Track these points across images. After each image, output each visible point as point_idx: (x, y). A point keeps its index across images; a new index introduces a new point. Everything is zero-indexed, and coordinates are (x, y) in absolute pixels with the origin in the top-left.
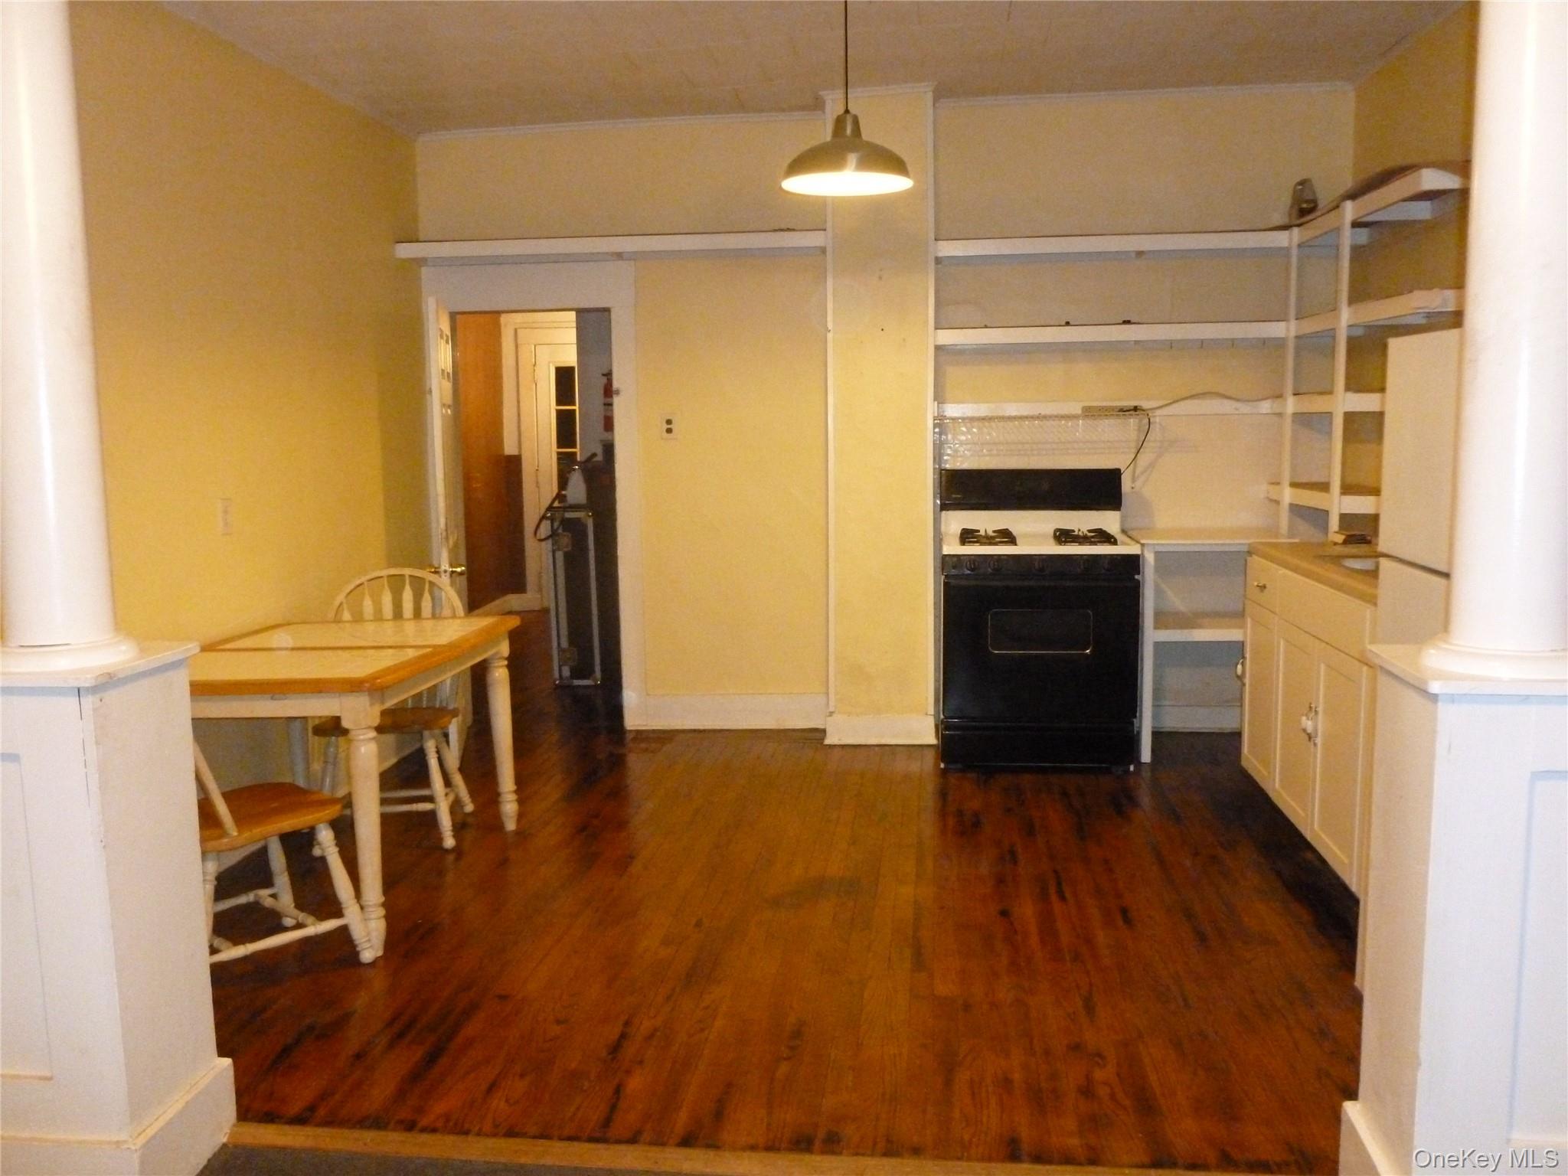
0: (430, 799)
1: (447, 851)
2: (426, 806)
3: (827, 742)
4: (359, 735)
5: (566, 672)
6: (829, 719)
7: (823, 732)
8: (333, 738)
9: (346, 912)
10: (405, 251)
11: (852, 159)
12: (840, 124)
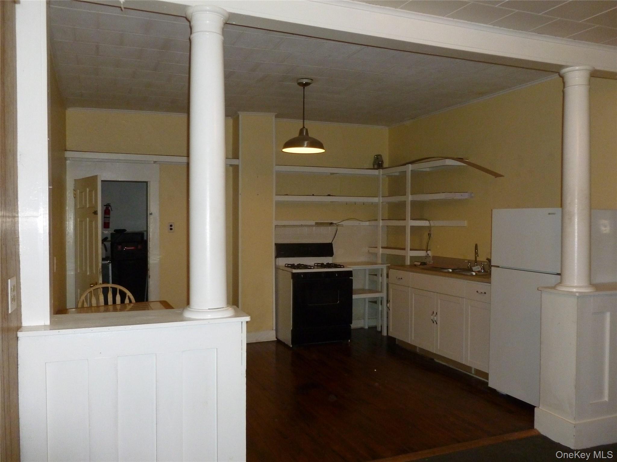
11: (306, 143)
12: (301, 131)
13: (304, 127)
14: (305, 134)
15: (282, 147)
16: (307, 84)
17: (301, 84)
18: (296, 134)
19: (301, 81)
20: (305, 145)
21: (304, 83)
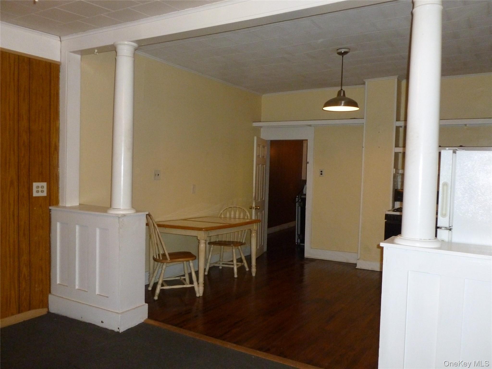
0: (233, 265)
1: (235, 278)
2: (231, 266)
3: (357, 267)
4: (202, 241)
5: (299, 241)
6: (358, 261)
7: (356, 264)
8: (212, 245)
9: (194, 283)
10: (255, 124)
11: (343, 102)
12: (339, 93)
13: (342, 89)
14: (342, 95)
15: (323, 106)
16: (346, 53)
17: (340, 54)
18: (335, 96)
19: (340, 51)
20: (343, 105)
21: (343, 52)
